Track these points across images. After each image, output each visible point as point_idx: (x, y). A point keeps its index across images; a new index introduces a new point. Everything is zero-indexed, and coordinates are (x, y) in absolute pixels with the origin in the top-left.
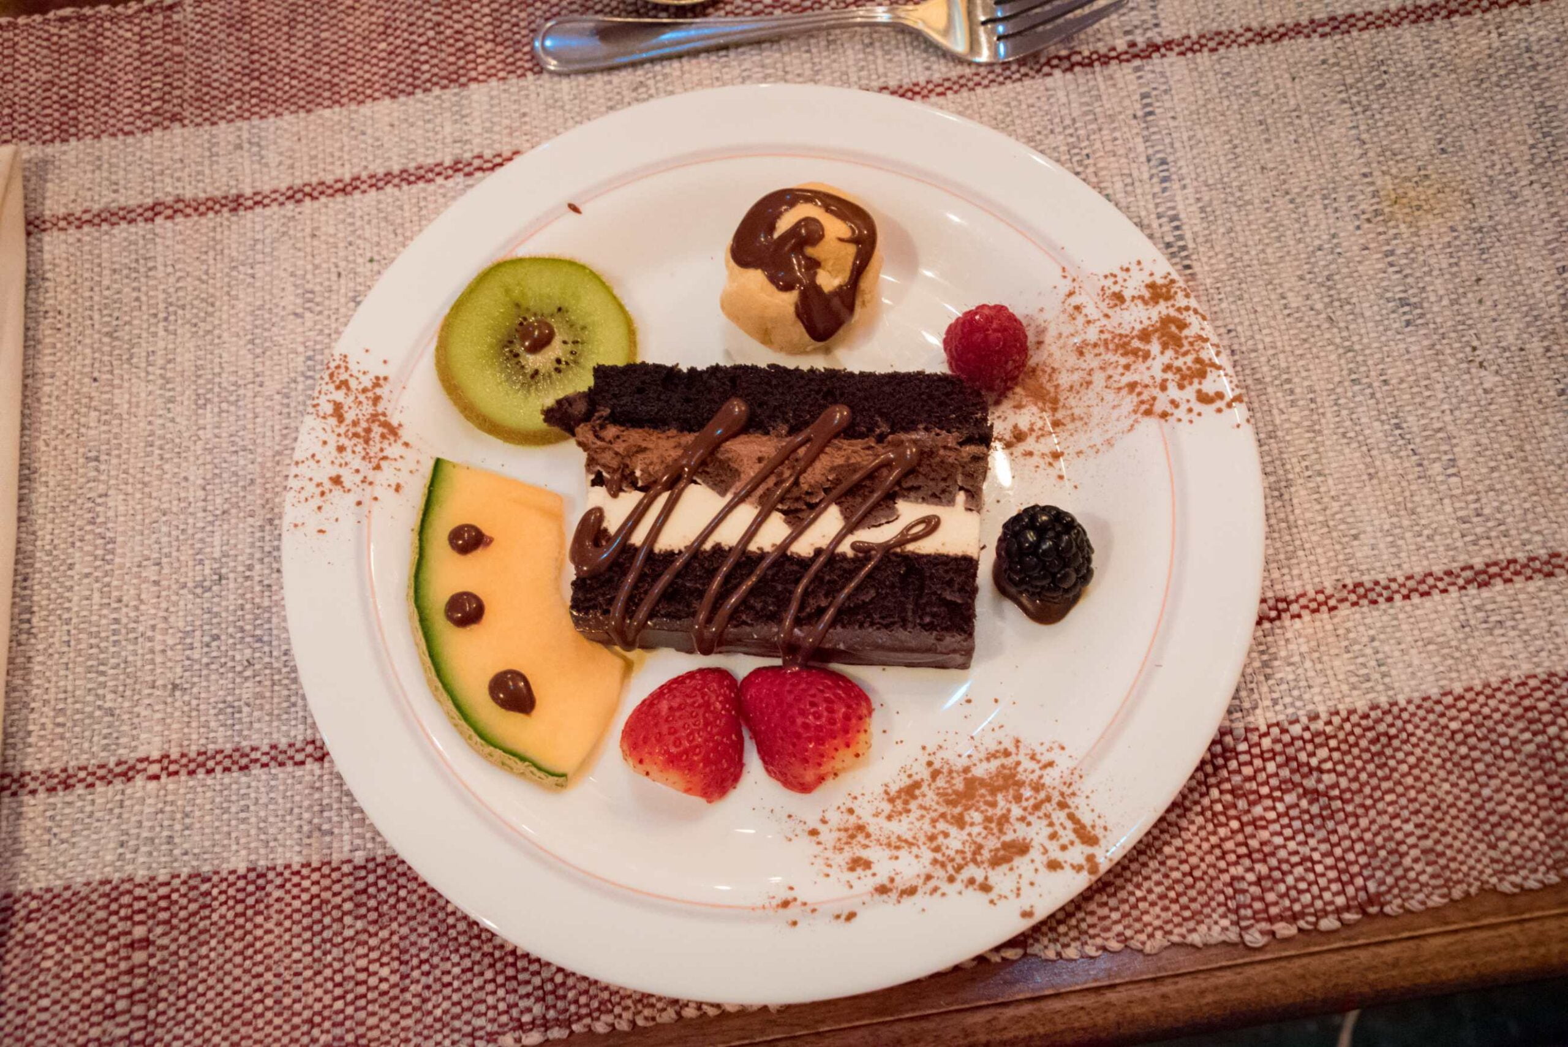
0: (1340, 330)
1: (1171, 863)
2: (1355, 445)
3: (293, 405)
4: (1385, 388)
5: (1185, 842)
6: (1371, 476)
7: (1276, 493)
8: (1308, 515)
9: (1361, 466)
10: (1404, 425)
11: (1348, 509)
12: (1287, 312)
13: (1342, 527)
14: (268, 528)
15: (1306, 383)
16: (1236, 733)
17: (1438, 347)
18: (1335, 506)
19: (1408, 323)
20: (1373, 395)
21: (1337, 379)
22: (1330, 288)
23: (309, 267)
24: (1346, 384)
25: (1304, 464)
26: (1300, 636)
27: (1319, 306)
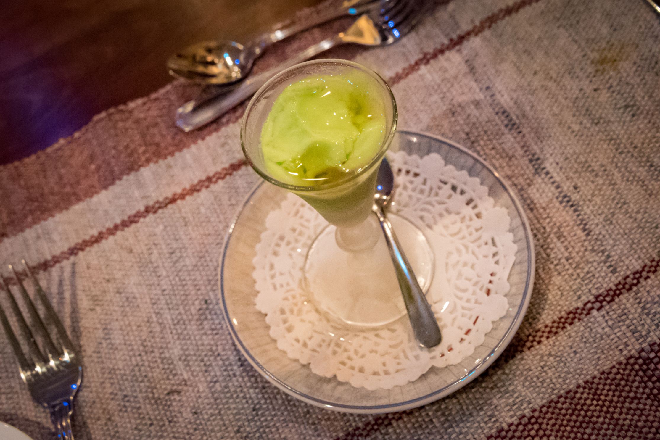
0: (603, 133)
1: (644, 430)
2: (635, 183)
3: (103, 355)
4: (637, 150)
5: (647, 416)
6: (650, 195)
7: (608, 222)
8: (629, 226)
9: (643, 192)
10: (654, 164)
11: (646, 215)
12: (574, 134)
13: (648, 225)
14: (109, 423)
15: (598, 164)
16: (646, 349)
17: (652, 121)
18: (639, 216)
19: (633, 115)
20: (632, 156)
21: (612, 155)
22: (589, 115)
23: (91, 284)
24: (617, 155)
25: (616, 201)
26: (653, 287)
27: (588, 125)
